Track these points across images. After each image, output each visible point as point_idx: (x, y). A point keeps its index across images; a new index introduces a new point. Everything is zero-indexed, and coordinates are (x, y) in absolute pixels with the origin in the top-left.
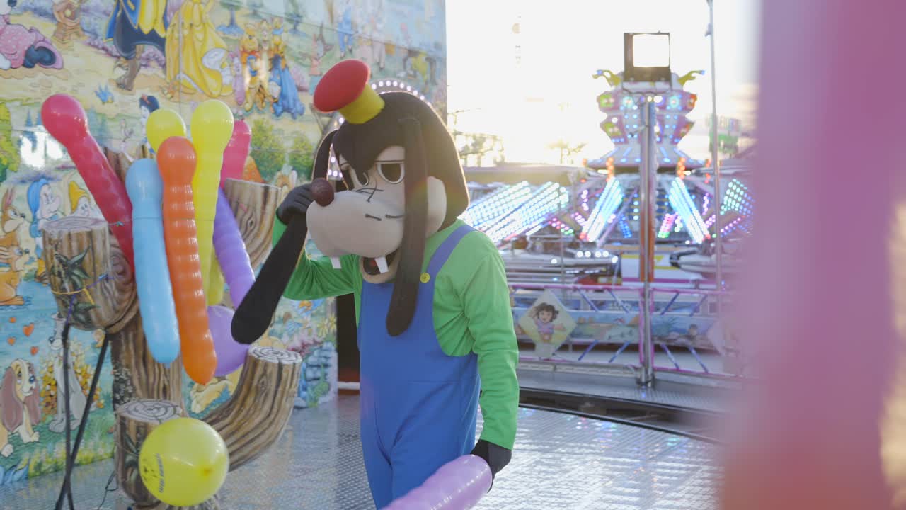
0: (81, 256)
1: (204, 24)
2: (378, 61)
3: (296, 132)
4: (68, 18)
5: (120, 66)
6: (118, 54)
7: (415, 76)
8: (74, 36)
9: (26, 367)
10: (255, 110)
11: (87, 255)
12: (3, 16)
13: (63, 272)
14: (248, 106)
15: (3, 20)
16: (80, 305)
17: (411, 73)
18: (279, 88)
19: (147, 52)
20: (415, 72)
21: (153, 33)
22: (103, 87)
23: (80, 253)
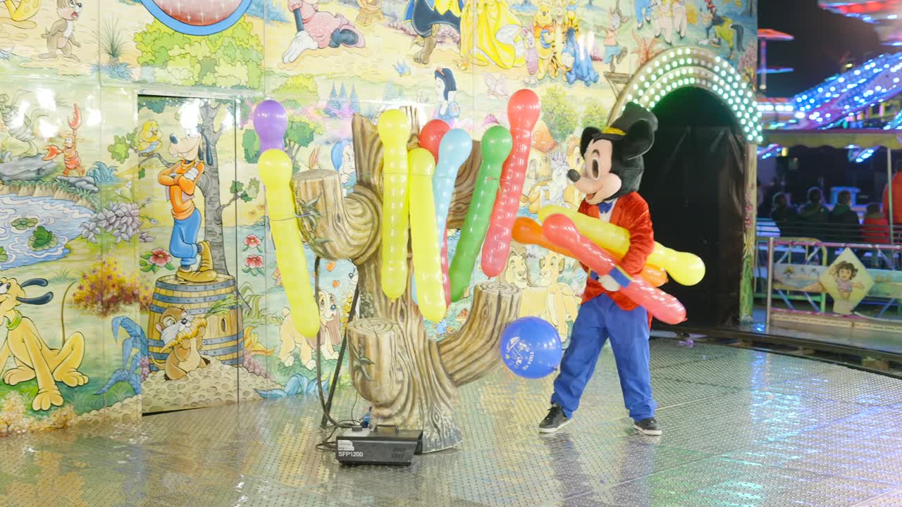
0: (315, 200)
1: (498, 3)
2: (678, 30)
3: (591, 98)
4: (370, 4)
5: (417, 43)
6: (416, 33)
7: (719, 43)
8: (375, 19)
9: (328, 297)
10: (548, 79)
11: (320, 199)
12: (312, 5)
13: (302, 213)
14: (540, 76)
15: (312, 9)
16: (317, 239)
17: (715, 40)
18: (573, 58)
19: (442, 30)
20: (719, 39)
21: (449, 14)
22: (401, 62)
23: (314, 198)
